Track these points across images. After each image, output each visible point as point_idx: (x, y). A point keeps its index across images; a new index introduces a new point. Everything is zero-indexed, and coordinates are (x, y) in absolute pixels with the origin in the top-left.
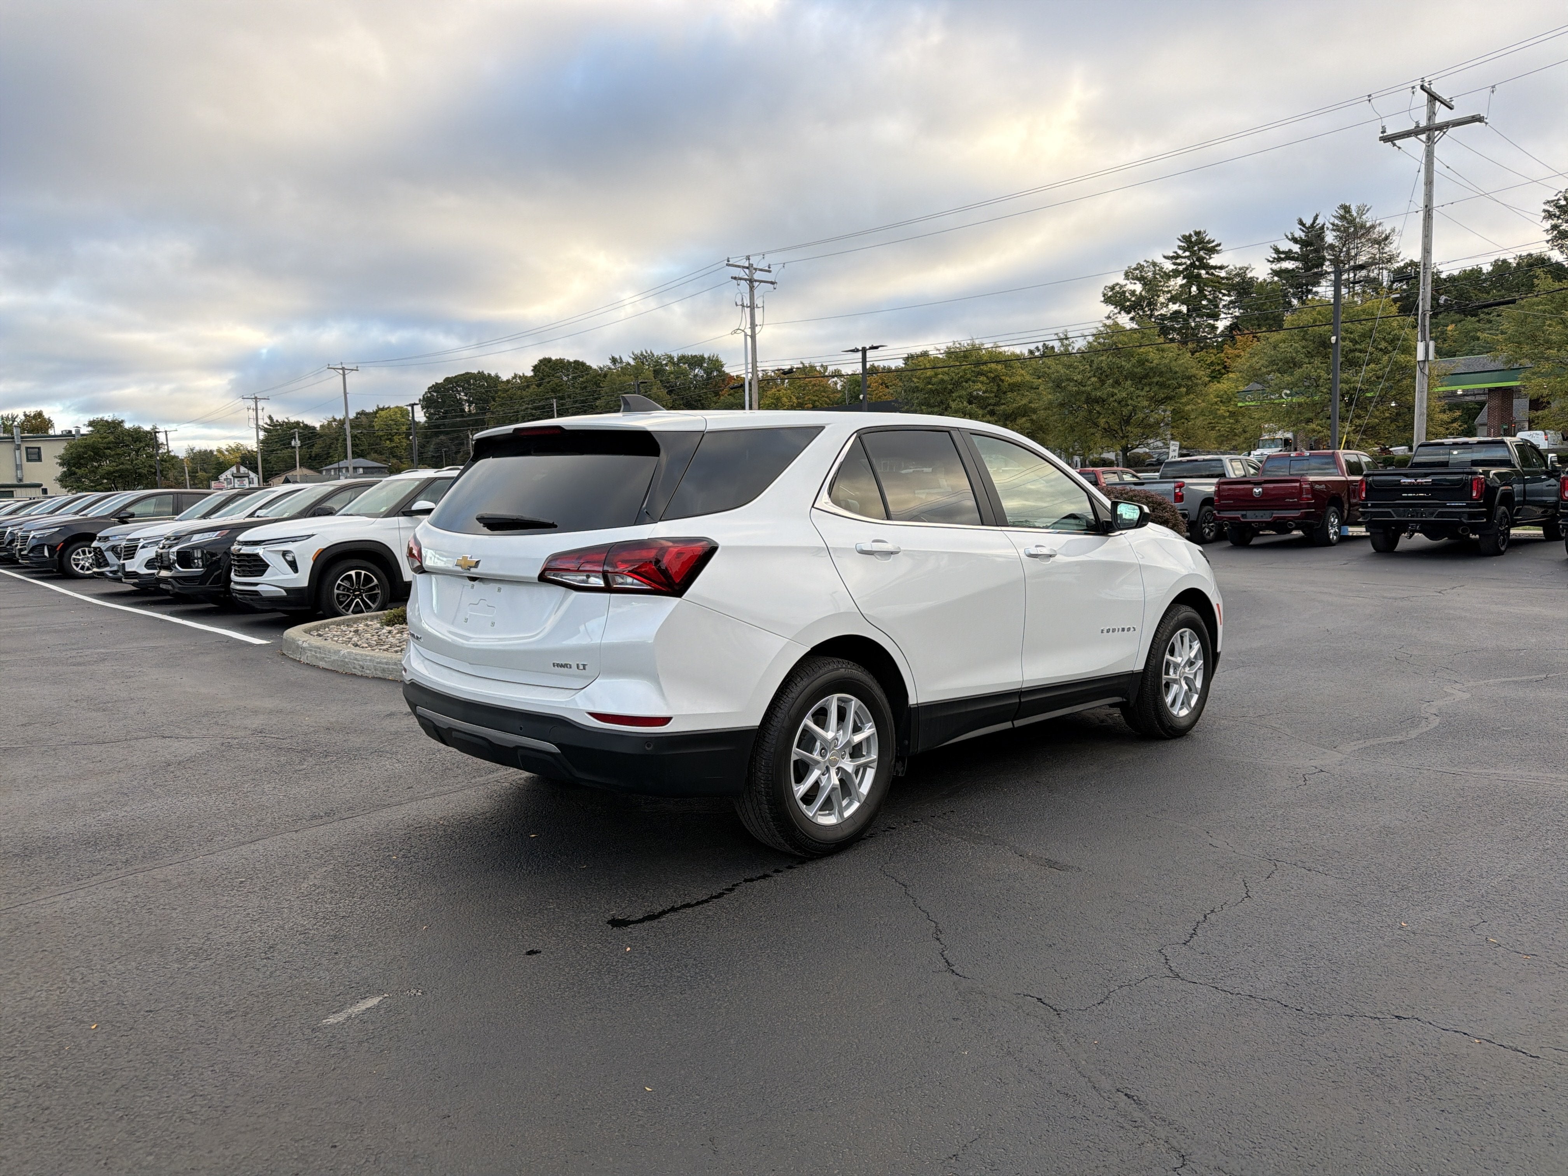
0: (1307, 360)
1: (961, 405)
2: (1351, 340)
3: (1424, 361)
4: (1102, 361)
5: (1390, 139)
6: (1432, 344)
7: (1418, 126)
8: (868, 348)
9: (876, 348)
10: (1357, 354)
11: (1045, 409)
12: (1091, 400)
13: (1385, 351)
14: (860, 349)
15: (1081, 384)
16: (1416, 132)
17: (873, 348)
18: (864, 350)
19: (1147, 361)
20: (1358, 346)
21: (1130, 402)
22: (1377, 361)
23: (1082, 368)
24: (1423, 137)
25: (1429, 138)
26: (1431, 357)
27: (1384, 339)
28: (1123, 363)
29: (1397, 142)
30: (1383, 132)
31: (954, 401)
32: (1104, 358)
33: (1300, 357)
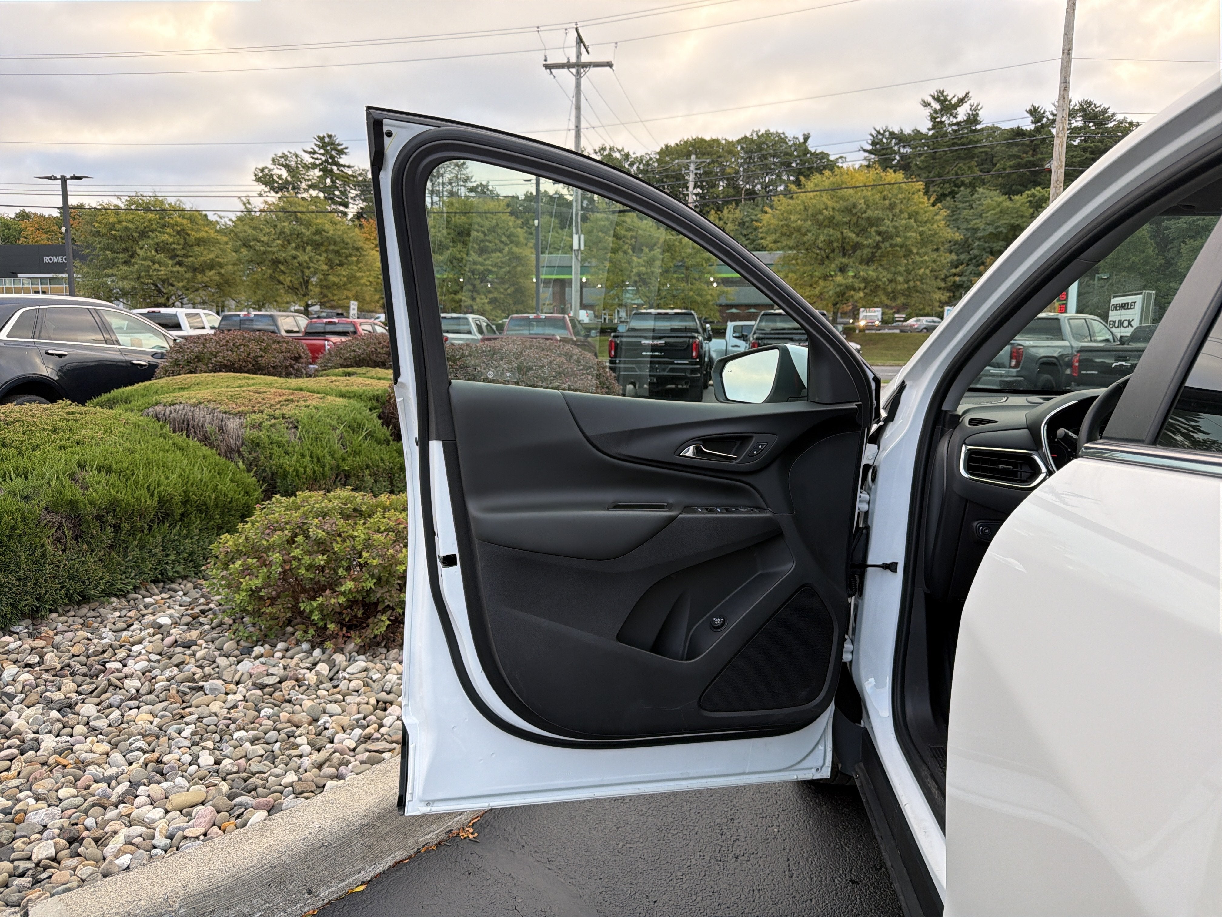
0: (451, 244)
1: (149, 253)
2: (483, 232)
3: (578, 250)
4: (284, 227)
5: (548, 67)
6: (582, 237)
7: (569, 62)
8: (68, 177)
9: (80, 178)
10: (487, 244)
11: (234, 264)
12: (276, 262)
13: (506, 244)
14: (59, 177)
15: (268, 245)
16: (568, 65)
17: (75, 178)
18: (64, 180)
19: (324, 231)
20: (487, 238)
21: (311, 265)
22: (501, 251)
23: (268, 231)
24: (574, 70)
25: (578, 73)
26: (582, 248)
27: (504, 234)
28: (303, 231)
29: (553, 71)
30: (546, 60)
31: (142, 248)
32: (286, 224)
33: (447, 242)
